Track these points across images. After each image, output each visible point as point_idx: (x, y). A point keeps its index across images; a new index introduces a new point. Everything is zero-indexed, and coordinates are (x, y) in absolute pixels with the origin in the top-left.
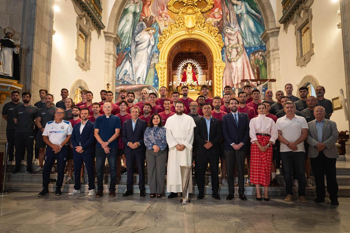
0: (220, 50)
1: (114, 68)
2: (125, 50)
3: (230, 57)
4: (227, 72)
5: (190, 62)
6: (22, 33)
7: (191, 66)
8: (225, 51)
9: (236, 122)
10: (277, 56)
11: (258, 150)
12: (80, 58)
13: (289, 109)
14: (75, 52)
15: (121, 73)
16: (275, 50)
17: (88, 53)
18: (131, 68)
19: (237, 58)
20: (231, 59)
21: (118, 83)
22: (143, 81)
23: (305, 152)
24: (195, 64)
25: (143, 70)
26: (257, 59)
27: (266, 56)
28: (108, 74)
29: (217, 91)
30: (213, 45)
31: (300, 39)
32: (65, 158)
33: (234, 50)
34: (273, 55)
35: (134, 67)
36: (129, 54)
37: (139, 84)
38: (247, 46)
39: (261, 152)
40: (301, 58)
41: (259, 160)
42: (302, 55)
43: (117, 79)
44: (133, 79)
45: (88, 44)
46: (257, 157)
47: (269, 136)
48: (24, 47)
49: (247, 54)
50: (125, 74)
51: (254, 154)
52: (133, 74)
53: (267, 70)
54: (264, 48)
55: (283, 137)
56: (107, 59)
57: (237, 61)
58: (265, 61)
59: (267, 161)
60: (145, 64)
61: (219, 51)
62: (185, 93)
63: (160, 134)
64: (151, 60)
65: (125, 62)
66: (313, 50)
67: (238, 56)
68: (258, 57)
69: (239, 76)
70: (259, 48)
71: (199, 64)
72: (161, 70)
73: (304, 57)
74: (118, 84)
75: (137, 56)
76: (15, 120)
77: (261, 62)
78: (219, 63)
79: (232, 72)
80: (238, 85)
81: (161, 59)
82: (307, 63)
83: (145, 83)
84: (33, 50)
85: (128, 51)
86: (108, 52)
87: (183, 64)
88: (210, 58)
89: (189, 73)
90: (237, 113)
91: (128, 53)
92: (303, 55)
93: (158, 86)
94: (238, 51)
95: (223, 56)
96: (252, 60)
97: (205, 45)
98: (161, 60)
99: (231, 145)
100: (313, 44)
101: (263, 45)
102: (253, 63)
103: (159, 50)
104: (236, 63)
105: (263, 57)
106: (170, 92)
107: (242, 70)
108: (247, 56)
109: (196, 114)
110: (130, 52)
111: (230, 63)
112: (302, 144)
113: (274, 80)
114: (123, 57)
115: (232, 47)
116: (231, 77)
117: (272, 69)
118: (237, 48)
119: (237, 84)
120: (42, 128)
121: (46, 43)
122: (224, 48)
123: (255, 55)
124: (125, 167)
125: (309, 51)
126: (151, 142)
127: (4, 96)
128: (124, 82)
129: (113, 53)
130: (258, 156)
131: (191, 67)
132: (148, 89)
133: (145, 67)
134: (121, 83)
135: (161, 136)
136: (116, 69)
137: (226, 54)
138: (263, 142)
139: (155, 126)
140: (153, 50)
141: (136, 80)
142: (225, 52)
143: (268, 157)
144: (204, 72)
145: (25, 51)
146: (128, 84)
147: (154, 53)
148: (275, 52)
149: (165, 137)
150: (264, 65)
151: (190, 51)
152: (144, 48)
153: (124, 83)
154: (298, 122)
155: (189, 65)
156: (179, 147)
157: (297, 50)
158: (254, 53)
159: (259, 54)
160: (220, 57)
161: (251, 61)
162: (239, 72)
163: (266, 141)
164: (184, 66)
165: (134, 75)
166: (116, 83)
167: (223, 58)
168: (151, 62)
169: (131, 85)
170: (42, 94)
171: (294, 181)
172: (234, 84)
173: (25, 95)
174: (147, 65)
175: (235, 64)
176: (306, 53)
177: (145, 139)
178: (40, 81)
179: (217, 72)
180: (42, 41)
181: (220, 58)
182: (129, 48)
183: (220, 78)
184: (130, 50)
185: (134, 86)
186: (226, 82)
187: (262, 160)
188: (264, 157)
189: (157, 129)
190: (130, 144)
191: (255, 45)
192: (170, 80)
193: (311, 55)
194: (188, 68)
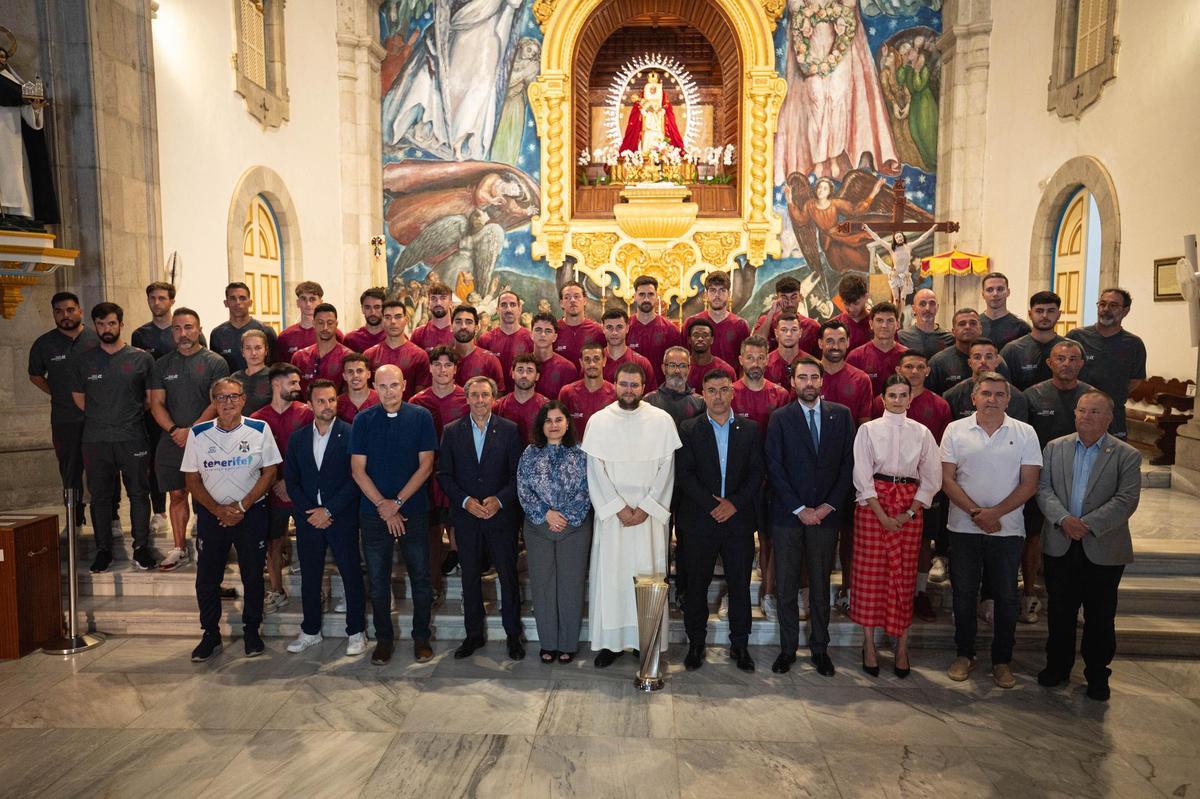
0: (770, 28)
1: (374, 99)
2: (412, 26)
3: (806, 56)
4: (793, 118)
5: (657, 66)
6: (43, 39)
7: (659, 82)
8: (788, 31)
9: (814, 436)
10: (980, 58)
11: (876, 526)
12: (252, 86)
13: (991, 399)
14: (232, 64)
15: (399, 117)
16: (976, 34)
17: (277, 57)
18: (436, 97)
19: (832, 59)
20: (810, 65)
21: (392, 156)
22: (483, 147)
23: (1025, 536)
24: (673, 73)
25: (482, 108)
26: (904, 65)
27: (940, 52)
28: (355, 123)
29: (753, 190)
30: (744, 11)
31: (1070, 7)
32: (261, 543)
33: (824, 27)
34: (965, 53)
35: (448, 97)
36: (429, 43)
37: (467, 158)
38: (873, 12)
39: (887, 532)
40: (1065, 85)
41: (880, 557)
42: (1072, 75)
43: (386, 139)
44: (446, 141)
45: (276, 22)
46: (873, 548)
47: (913, 483)
48: (58, 93)
49: (870, 43)
50: (415, 122)
51: (865, 538)
52: (446, 122)
53: (938, 109)
54: (935, 21)
55: (960, 486)
56: (346, 67)
57: (831, 71)
58: (934, 73)
59: (903, 560)
60: (488, 82)
61: (764, 35)
62: (645, 303)
63: (568, 476)
64: (512, 67)
65: (415, 75)
66: (1112, 63)
67: (836, 53)
68: (910, 58)
69: (836, 130)
70: (916, 19)
71: (688, 75)
72: (550, 108)
73: (1078, 83)
74: (390, 160)
75: (458, 49)
76: (79, 399)
77: (921, 78)
78: (765, 82)
79: (810, 114)
80: (830, 164)
81: (549, 62)
82: (1086, 108)
83: (492, 156)
84: (94, 108)
85: (422, 29)
86: (348, 37)
87: (631, 73)
88: (732, 57)
89: (651, 109)
90: (817, 408)
91: (425, 37)
92: (1076, 75)
93: (538, 167)
94: (835, 34)
95: (780, 52)
96: (888, 68)
97: (712, 8)
98: (549, 68)
99: (796, 512)
100: (1114, 38)
101: (932, 7)
102: (888, 80)
103: (542, 28)
104: (826, 79)
105: (928, 55)
106: (581, 187)
107: (846, 108)
108: (869, 55)
109: (684, 390)
110: (431, 31)
111: (804, 80)
112: (1018, 513)
113: (954, 227)
114: (406, 53)
115: (814, 15)
116: (804, 133)
117: (959, 109)
118: (832, 22)
119: (827, 163)
120: (173, 430)
121: (134, 66)
122: (785, 22)
123: (898, 49)
124: (454, 547)
125: (1097, 63)
126: (539, 499)
127: (16, 292)
128: (412, 151)
129: (368, 40)
130: (877, 543)
131: (659, 87)
132: (502, 177)
133: (489, 92)
134: (401, 155)
135: (573, 481)
136: (382, 101)
137: (793, 43)
138: (895, 506)
139: (551, 442)
140: (518, 26)
141: (458, 146)
142: (788, 37)
143: (907, 547)
144: (706, 95)
145: (61, 110)
146: (429, 159)
147: (521, 37)
148: (973, 39)
149: (585, 481)
150: (928, 90)
151: (655, 22)
152: (482, 17)
153: (414, 156)
154: (1011, 443)
155: (653, 79)
156: (628, 515)
157: (1057, 49)
158: (895, 42)
159: (913, 45)
160: (767, 57)
161: (884, 74)
162: (836, 114)
163: (904, 501)
164: (633, 81)
165: (450, 123)
166: (383, 153)
167: (778, 58)
168: (510, 74)
169: (441, 161)
170: (158, 302)
171: (983, 603)
172: (815, 161)
173: (102, 318)
174: (497, 86)
175: (823, 84)
176: (1086, 70)
177: (521, 489)
178: (128, 214)
179: (754, 116)
180: (118, 64)
181: (767, 63)
182: (427, 16)
183: (766, 138)
184: (432, 27)
185: (452, 169)
186: (786, 153)
187: (887, 557)
188: (894, 548)
189: (560, 454)
190: (468, 502)
191: (902, 10)
192: (581, 142)
193: (1103, 79)
194: (648, 88)
